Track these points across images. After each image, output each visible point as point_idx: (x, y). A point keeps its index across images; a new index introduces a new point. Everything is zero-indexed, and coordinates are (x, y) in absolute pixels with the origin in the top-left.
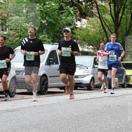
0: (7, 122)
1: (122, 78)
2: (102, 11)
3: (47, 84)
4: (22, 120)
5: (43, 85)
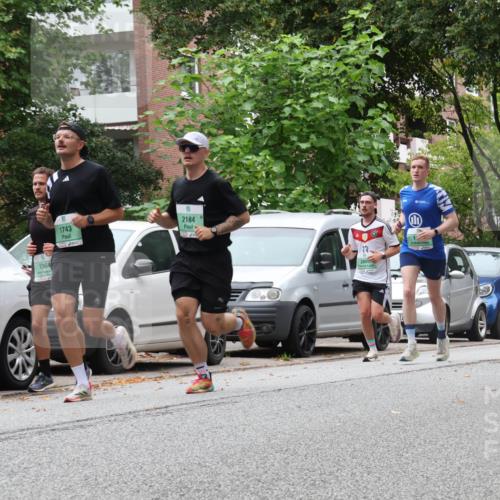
0: (203, 436)
2: (471, 115)
3: (314, 325)
4: (244, 431)
5: (301, 330)
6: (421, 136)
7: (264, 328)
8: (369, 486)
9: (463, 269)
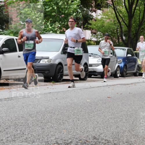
0: (24, 107)
1: (135, 67)
2: (116, 3)
3: (63, 72)
4: (38, 106)
5: (58, 73)
6: (100, 9)
7: (46, 72)
8: (78, 125)
9: (113, 54)
